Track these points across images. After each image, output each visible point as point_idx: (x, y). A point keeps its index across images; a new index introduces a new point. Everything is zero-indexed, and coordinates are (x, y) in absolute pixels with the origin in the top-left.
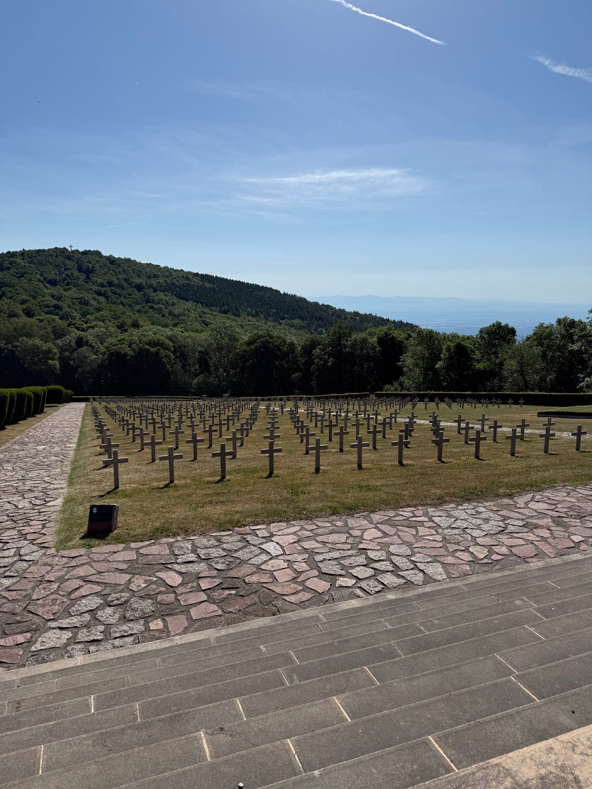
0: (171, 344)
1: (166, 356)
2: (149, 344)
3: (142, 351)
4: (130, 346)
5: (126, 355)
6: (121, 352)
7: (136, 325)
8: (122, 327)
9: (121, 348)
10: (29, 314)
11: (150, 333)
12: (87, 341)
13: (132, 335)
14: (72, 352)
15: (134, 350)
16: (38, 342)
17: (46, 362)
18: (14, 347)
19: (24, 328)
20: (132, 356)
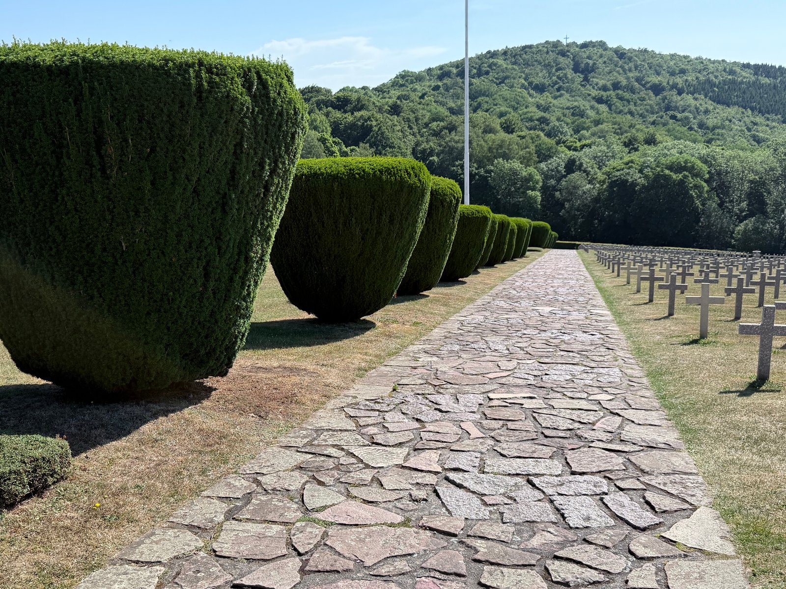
0: (705, 168)
1: (696, 187)
2: (670, 168)
3: (658, 177)
4: (641, 171)
5: (634, 184)
6: (627, 181)
7: (651, 141)
8: (630, 145)
9: (628, 174)
10: (508, 128)
11: (674, 151)
12: (581, 164)
13: (645, 155)
14: (559, 180)
15: (646, 177)
16: (516, 165)
17: (524, 193)
18: (488, 172)
19: (501, 146)
20: (643, 185)
